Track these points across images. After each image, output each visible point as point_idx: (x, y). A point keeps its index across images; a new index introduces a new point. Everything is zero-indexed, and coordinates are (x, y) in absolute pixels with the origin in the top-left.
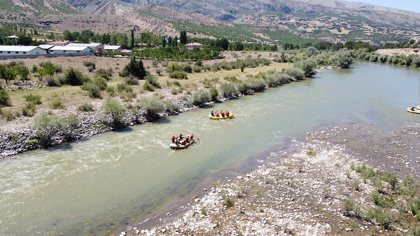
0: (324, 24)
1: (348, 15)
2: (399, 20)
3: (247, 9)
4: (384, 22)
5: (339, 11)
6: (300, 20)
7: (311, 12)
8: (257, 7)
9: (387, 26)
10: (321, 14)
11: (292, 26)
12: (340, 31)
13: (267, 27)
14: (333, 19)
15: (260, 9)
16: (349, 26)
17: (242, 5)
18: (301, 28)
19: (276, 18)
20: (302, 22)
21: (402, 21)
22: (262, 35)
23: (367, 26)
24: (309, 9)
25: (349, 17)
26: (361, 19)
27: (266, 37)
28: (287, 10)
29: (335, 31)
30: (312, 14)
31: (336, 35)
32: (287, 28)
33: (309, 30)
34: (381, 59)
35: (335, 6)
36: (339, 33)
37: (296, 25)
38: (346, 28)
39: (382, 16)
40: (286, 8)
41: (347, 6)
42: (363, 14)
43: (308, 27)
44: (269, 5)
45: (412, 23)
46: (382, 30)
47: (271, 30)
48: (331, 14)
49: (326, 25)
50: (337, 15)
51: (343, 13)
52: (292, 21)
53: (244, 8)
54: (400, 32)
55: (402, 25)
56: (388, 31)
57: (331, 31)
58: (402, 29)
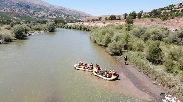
0: (46, 14)
1: (56, 11)
2: (74, 14)
3: (7, 5)
4: (69, 14)
5: (52, 9)
6: (35, 12)
7: (40, 8)
8: (12, 4)
9: (70, 16)
10: (44, 9)
11: (31, 14)
12: (53, 17)
13: (18, 14)
14: (50, 12)
15: (14, 5)
16: (56, 15)
17: (3, 3)
18: (36, 15)
19: (23, 10)
20: (36, 12)
21: (75, 14)
22: (16, 18)
23: (63, 15)
24: (39, 7)
25: (56, 12)
26: (61, 13)
27: (18, 19)
28: (28, 7)
29: (51, 17)
31: (51, 18)
32: (29, 15)
33: (40, 16)
34: (69, 27)
35: (50, 7)
36: (53, 18)
37: (33, 14)
38: (55, 16)
39: (68, 12)
40: (27, 6)
41: (54, 7)
42: (61, 11)
43: (39, 15)
44: (18, 4)
45: (79, 15)
46: (69, 17)
47: (20, 15)
48: (48, 10)
49: (47, 14)
50: (51, 10)
51: (53, 10)
52: (31, 12)
53: (5, 4)
54: (75, 18)
55: (75, 15)
56: (71, 18)
57: (49, 17)
58: (76, 17)
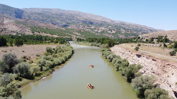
0: (106, 29)
1: (116, 25)
2: (135, 27)
3: (75, 22)
4: (129, 28)
5: (112, 24)
6: (96, 27)
7: (101, 24)
8: (79, 22)
9: (130, 30)
10: (105, 25)
11: (92, 30)
12: (112, 32)
13: (80, 30)
14: (110, 27)
15: (80, 22)
16: (116, 30)
17: (73, 21)
18: (96, 30)
19: (86, 26)
20: (97, 28)
21: (136, 28)
22: (77, 33)
23: (123, 30)
24: (100, 23)
25: (116, 26)
26: (121, 27)
27: (79, 34)
28: (91, 23)
29: (110, 32)
30: (101, 25)
31: (110, 33)
32: (90, 30)
33: (99, 31)
35: (111, 22)
36: (111, 33)
37: (94, 29)
38: (114, 30)
39: (128, 26)
40: (91, 22)
41: (115, 22)
42: (121, 25)
43: (99, 30)
44: (84, 21)
45: (140, 29)
46: (128, 31)
47: (82, 31)
48: (109, 25)
49: (107, 29)
50: (112, 26)
51: (114, 25)
52: (93, 27)
53: (73, 22)
54: (135, 32)
55: (136, 29)
56: (131, 32)
58: (136, 31)
